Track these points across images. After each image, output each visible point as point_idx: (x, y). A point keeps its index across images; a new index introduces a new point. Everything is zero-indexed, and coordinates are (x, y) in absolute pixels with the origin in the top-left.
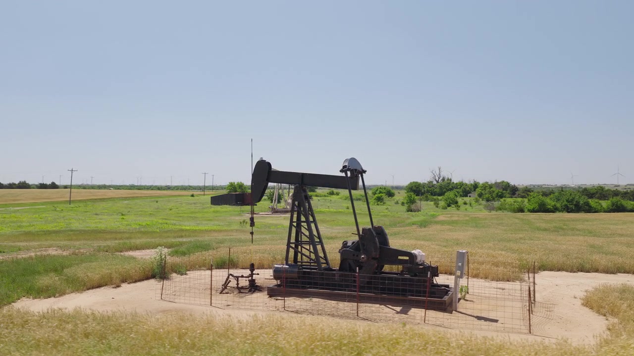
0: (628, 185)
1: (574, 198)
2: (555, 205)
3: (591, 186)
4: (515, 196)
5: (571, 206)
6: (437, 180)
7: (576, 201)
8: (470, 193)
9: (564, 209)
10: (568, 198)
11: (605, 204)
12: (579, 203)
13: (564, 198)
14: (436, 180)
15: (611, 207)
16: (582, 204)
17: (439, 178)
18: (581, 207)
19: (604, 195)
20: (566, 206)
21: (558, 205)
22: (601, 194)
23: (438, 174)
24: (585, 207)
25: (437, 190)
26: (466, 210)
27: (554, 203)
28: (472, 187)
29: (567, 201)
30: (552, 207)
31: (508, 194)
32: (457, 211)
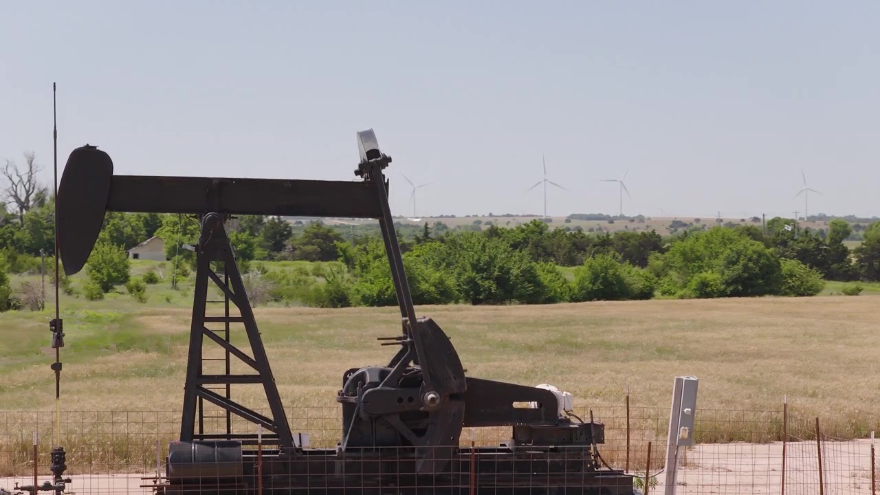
0: (573, 217)
1: (492, 259)
2: (441, 282)
3: (470, 222)
4: (283, 253)
5: (487, 284)
6: (23, 199)
7: (501, 268)
8: (135, 244)
9: (467, 292)
10: (476, 257)
11: (572, 276)
12: (508, 272)
13: (467, 259)
14: (18, 200)
15: (591, 286)
16: (517, 276)
17: (28, 195)
18: (515, 284)
19: (544, 249)
20: (471, 281)
21: (451, 282)
22: (536, 245)
23: (25, 179)
24: (526, 284)
25: (24, 235)
26: (168, 300)
27: (438, 275)
28: (141, 225)
29: (475, 267)
30: (433, 289)
31: (260, 246)
32: (140, 304)
